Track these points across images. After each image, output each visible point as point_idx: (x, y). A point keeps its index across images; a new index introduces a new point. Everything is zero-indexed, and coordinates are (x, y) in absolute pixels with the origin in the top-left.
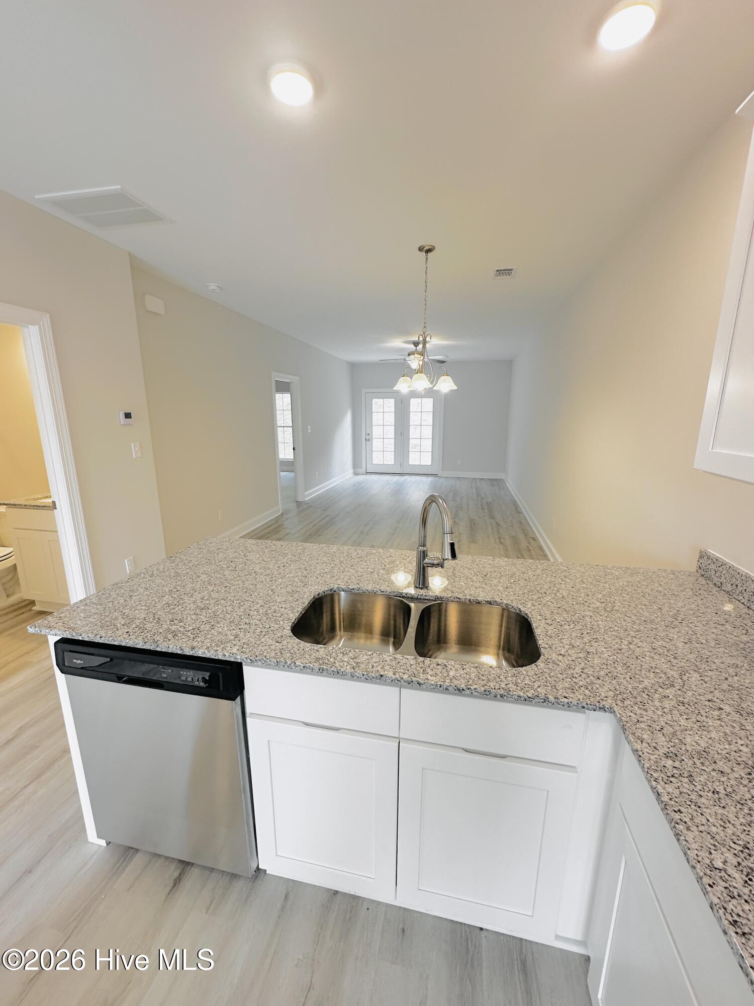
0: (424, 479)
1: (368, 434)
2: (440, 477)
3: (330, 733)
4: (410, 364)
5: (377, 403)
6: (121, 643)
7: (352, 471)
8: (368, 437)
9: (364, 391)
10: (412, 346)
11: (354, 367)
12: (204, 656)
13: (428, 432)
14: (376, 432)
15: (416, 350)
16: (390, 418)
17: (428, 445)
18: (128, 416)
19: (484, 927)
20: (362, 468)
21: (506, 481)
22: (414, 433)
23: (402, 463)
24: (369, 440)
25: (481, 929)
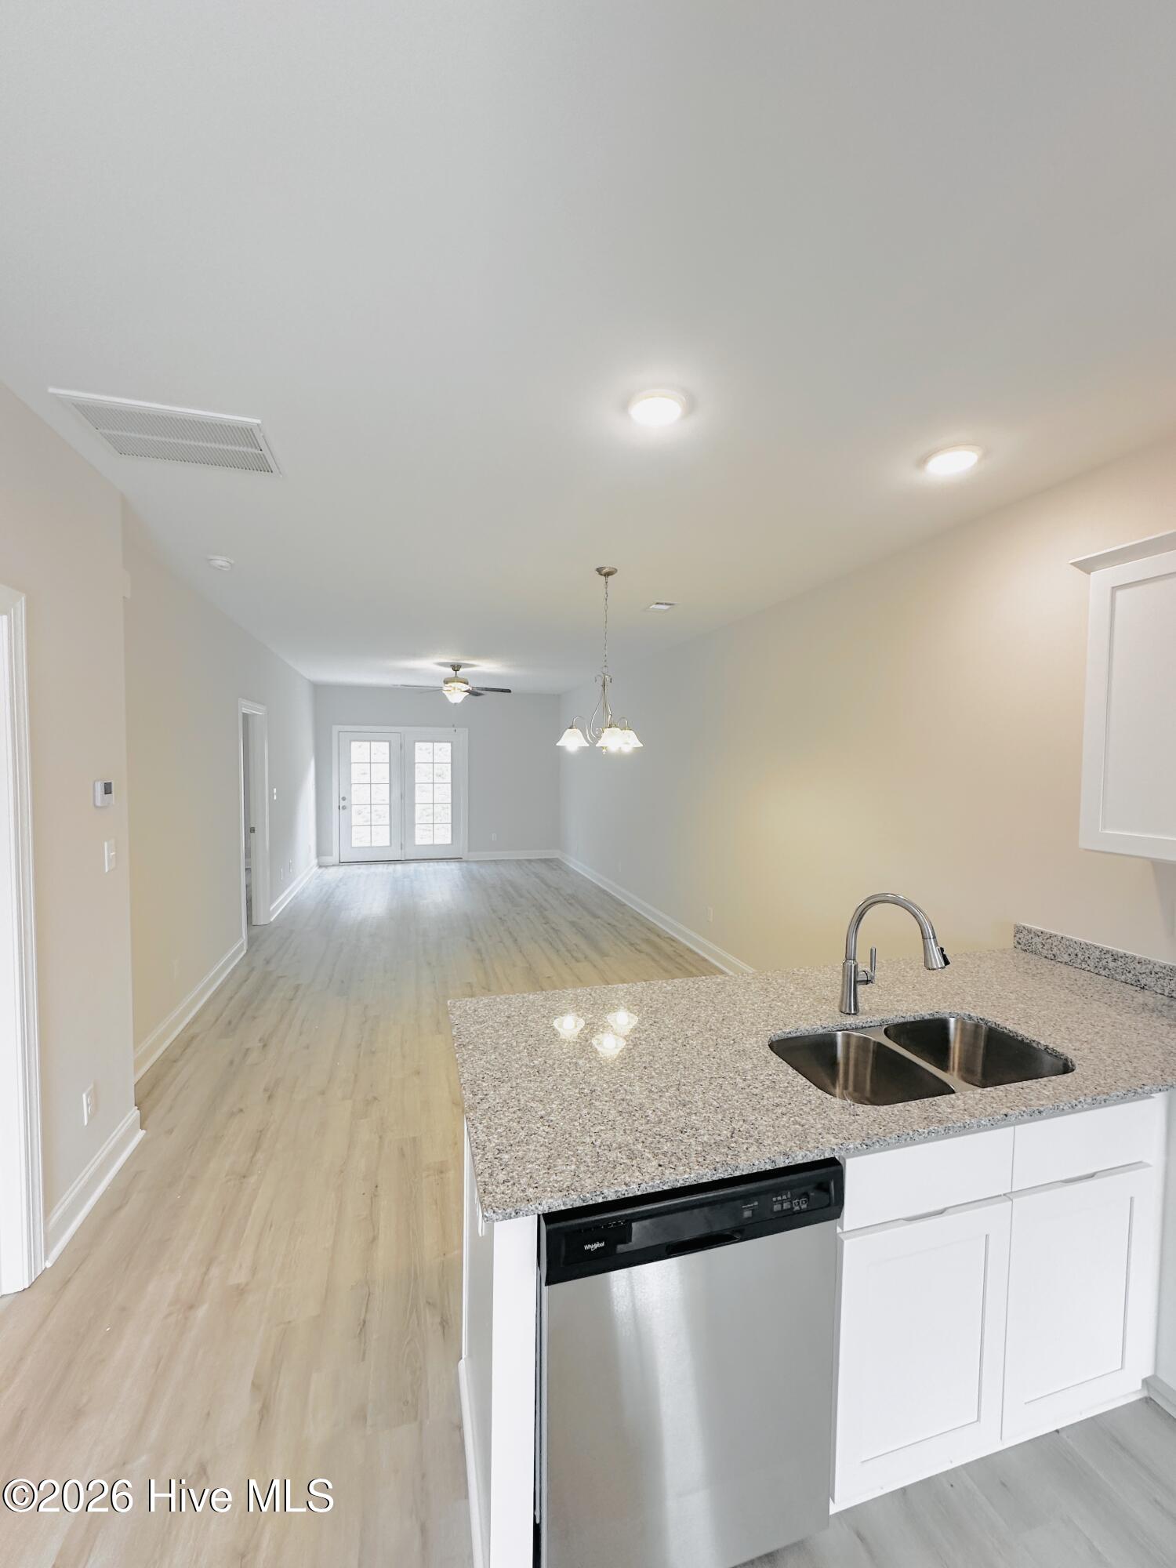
0: (443, 866)
1: (344, 799)
2: (467, 862)
3: (921, 1223)
4: (447, 695)
5: (359, 750)
6: (676, 1183)
7: (314, 862)
8: (342, 803)
9: (336, 729)
10: (450, 670)
11: (319, 691)
12: (805, 1161)
13: (444, 793)
14: (359, 795)
15: (456, 676)
16: (382, 772)
17: (445, 814)
18: (108, 789)
19: (1058, 1427)
20: (332, 855)
21: (563, 861)
22: (421, 796)
23: (403, 843)
24: (344, 808)
25: (1057, 1431)
